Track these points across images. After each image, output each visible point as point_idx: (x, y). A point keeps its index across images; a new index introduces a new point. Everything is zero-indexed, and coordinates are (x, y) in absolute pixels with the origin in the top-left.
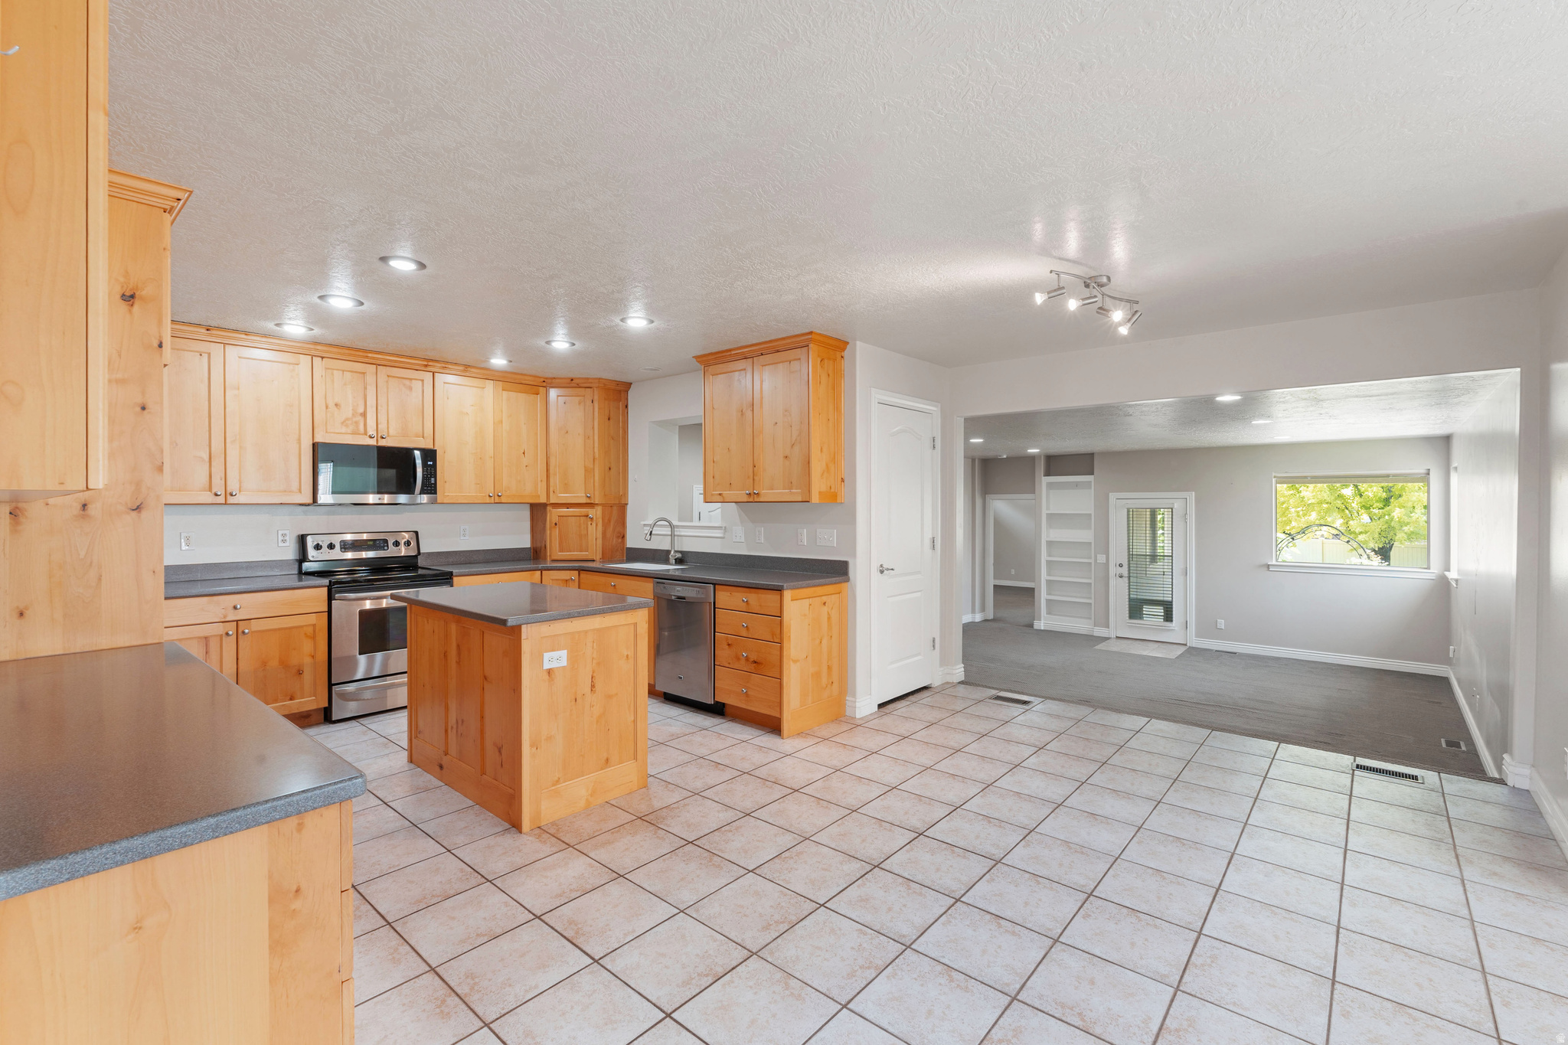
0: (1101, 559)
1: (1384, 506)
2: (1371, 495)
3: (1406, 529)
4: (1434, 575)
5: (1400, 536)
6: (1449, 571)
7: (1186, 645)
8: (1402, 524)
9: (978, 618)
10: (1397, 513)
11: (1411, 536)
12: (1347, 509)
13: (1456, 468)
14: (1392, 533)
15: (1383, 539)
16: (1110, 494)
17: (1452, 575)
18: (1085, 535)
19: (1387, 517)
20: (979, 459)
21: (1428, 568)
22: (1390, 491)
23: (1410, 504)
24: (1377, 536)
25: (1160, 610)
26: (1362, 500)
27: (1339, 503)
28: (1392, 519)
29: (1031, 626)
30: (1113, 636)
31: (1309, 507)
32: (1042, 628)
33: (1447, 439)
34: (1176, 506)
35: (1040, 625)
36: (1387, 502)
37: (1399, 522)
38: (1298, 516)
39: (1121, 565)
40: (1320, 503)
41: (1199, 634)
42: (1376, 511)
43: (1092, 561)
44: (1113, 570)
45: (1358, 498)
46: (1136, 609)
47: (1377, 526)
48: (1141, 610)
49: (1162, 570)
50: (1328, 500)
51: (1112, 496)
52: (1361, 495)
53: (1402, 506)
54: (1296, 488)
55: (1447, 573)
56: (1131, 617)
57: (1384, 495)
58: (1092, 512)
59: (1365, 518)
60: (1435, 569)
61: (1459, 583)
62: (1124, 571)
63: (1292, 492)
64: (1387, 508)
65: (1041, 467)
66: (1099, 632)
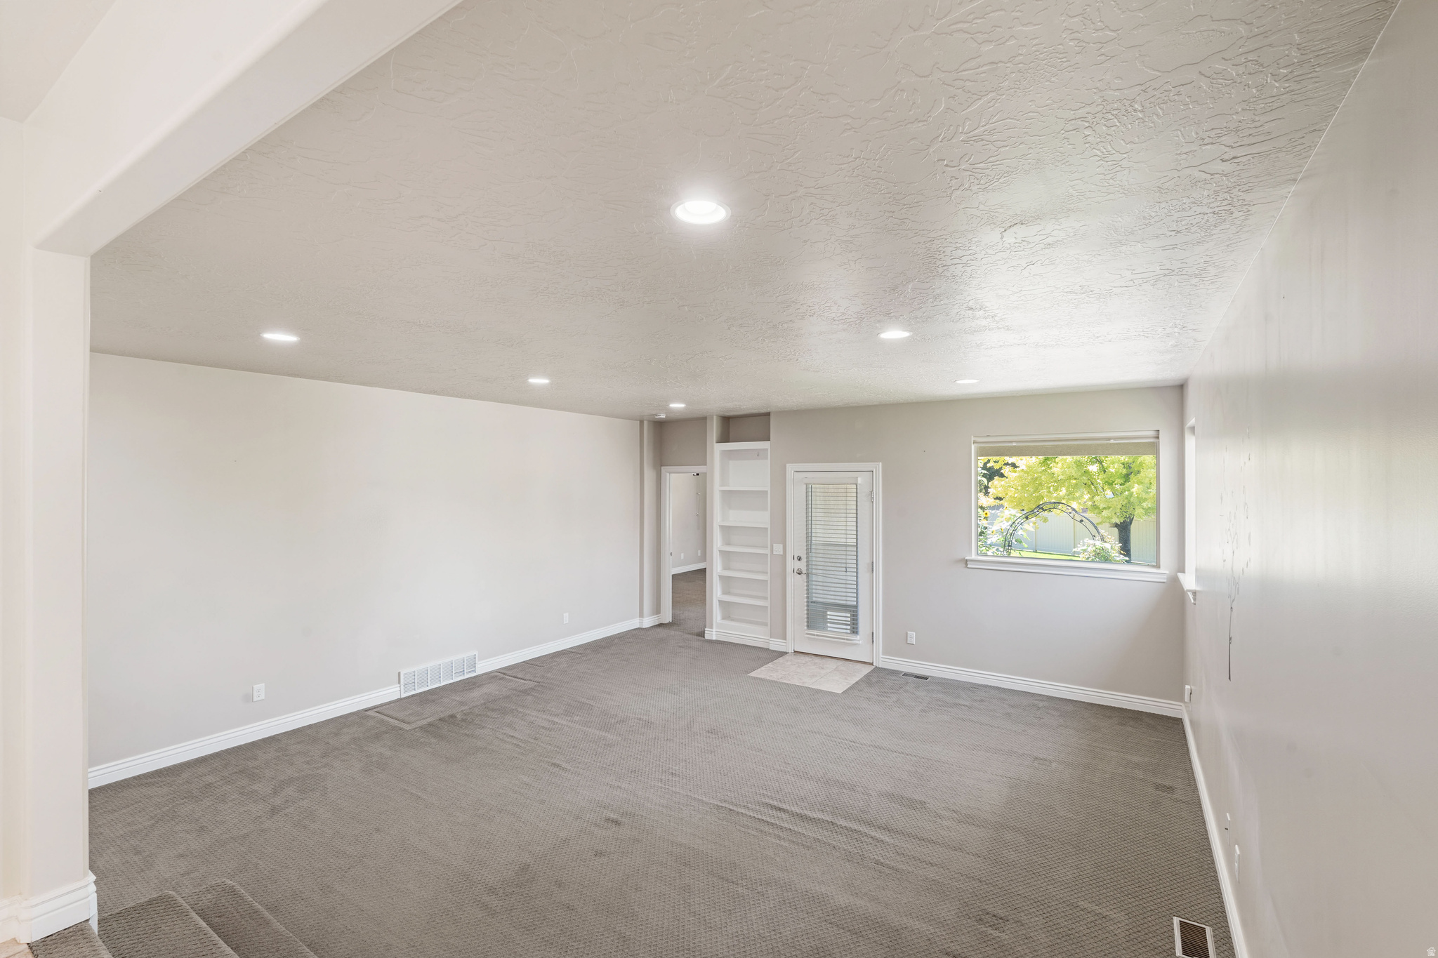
0: (778, 549)
1: (1125, 482)
2: (1113, 471)
3: (1144, 505)
4: (1165, 576)
5: (1139, 511)
6: (1183, 571)
7: (872, 664)
8: (1141, 500)
9: (648, 622)
10: (1136, 489)
11: (1147, 511)
12: (1093, 484)
13: (1193, 429)
14: (1132, 508)
15: (1125, 514)
16: (788, 465)
17: (1189, 582)
18: (760, 518)
19: (1127, 493)
20: (649, 421)
21: (1158, 566)
22: (1130, 468)
23: (1147, 481)
24: (1119, 510)
25: (846, 616)
26: (1105, 476)
27: (1085, 479)
28: (1131, 495)
29: (702, 634)
30: (791, 650)
31: (1060, 483)
32: (714, 639)
33: (1180, 388)
34: (860, 481)
35: (711, 634)
36: (1127, 478)
37: (1138, 497)
38: (1049, 492)
39: (799, 559)
40: (1070, 478)
41: (887, 652)
42: (1118, 487)
43: (768, 551)
44: (791, 565)
45: (1102, 476)
46: (815, 617)
47: (1118, 503)
48: (825, 615)
49: (844, 565)
50: (1075, 476)
51: (790, 468)
52: (1105, 472)
53: (1140, 483)
54: (1047, 464)
55: (1180, 575)
56: (809, 627)
57: (1124, 471)
58: (768, 489)
59: (1109, 493)
60: (1166, 570)
61: (1198, 597)
62: (802, 565)
63: (1043, 468)
64: (1128, 484)
65: (714, 429)
66: (776, 645)
